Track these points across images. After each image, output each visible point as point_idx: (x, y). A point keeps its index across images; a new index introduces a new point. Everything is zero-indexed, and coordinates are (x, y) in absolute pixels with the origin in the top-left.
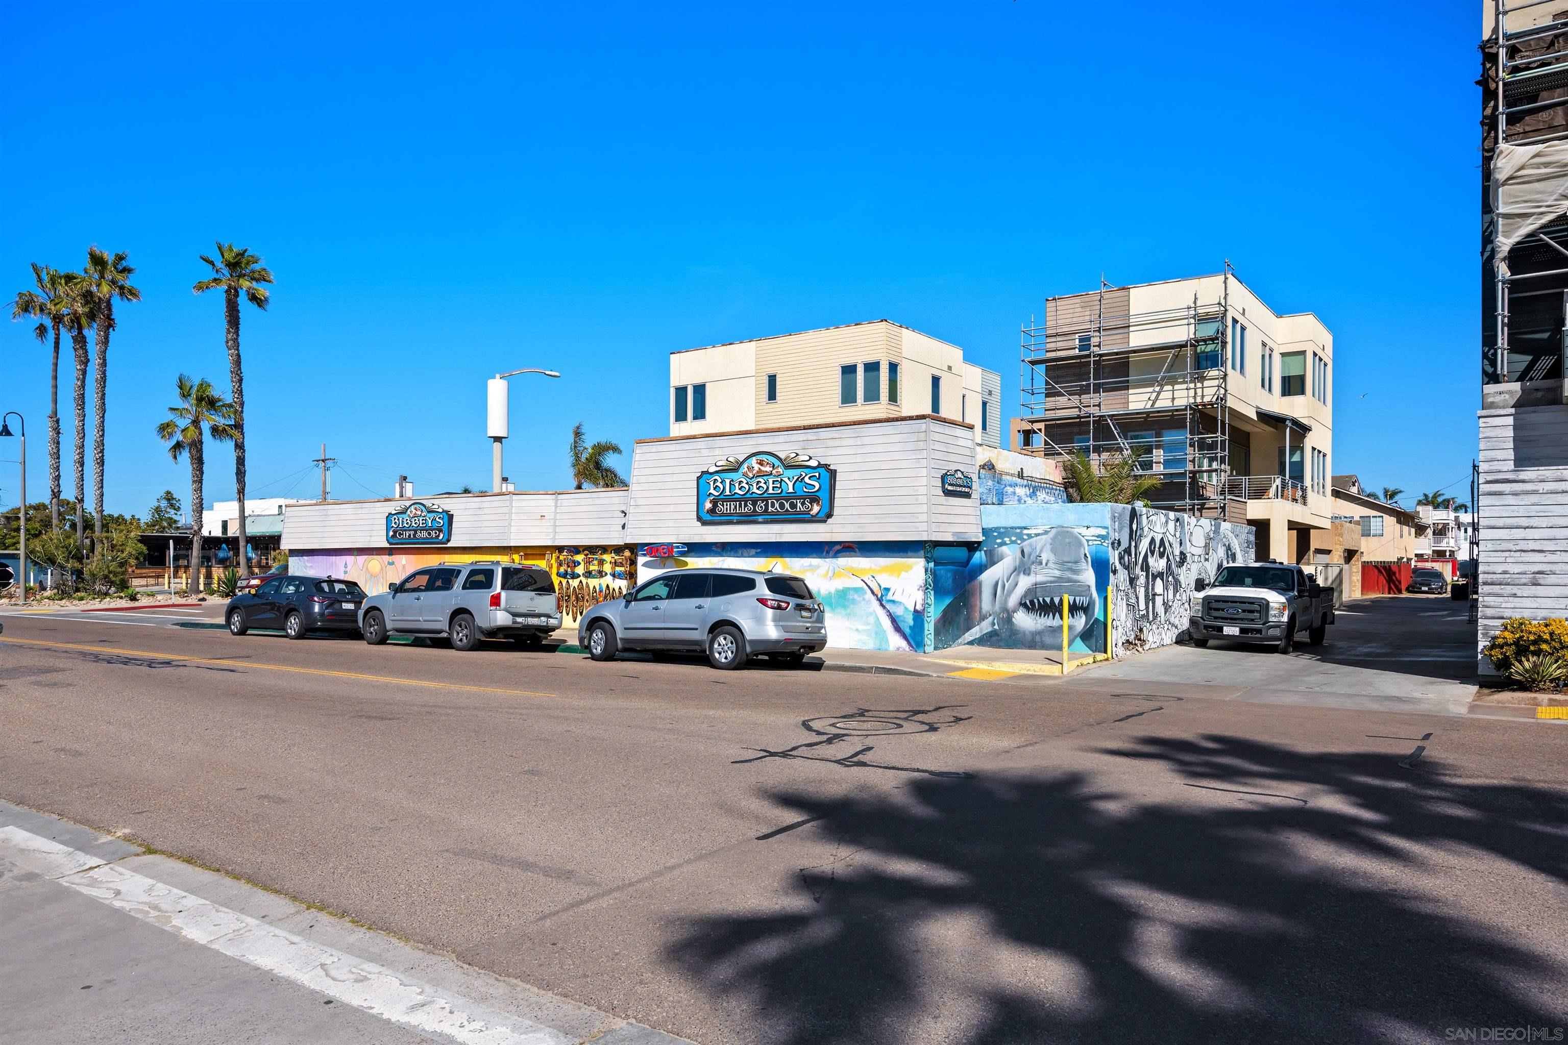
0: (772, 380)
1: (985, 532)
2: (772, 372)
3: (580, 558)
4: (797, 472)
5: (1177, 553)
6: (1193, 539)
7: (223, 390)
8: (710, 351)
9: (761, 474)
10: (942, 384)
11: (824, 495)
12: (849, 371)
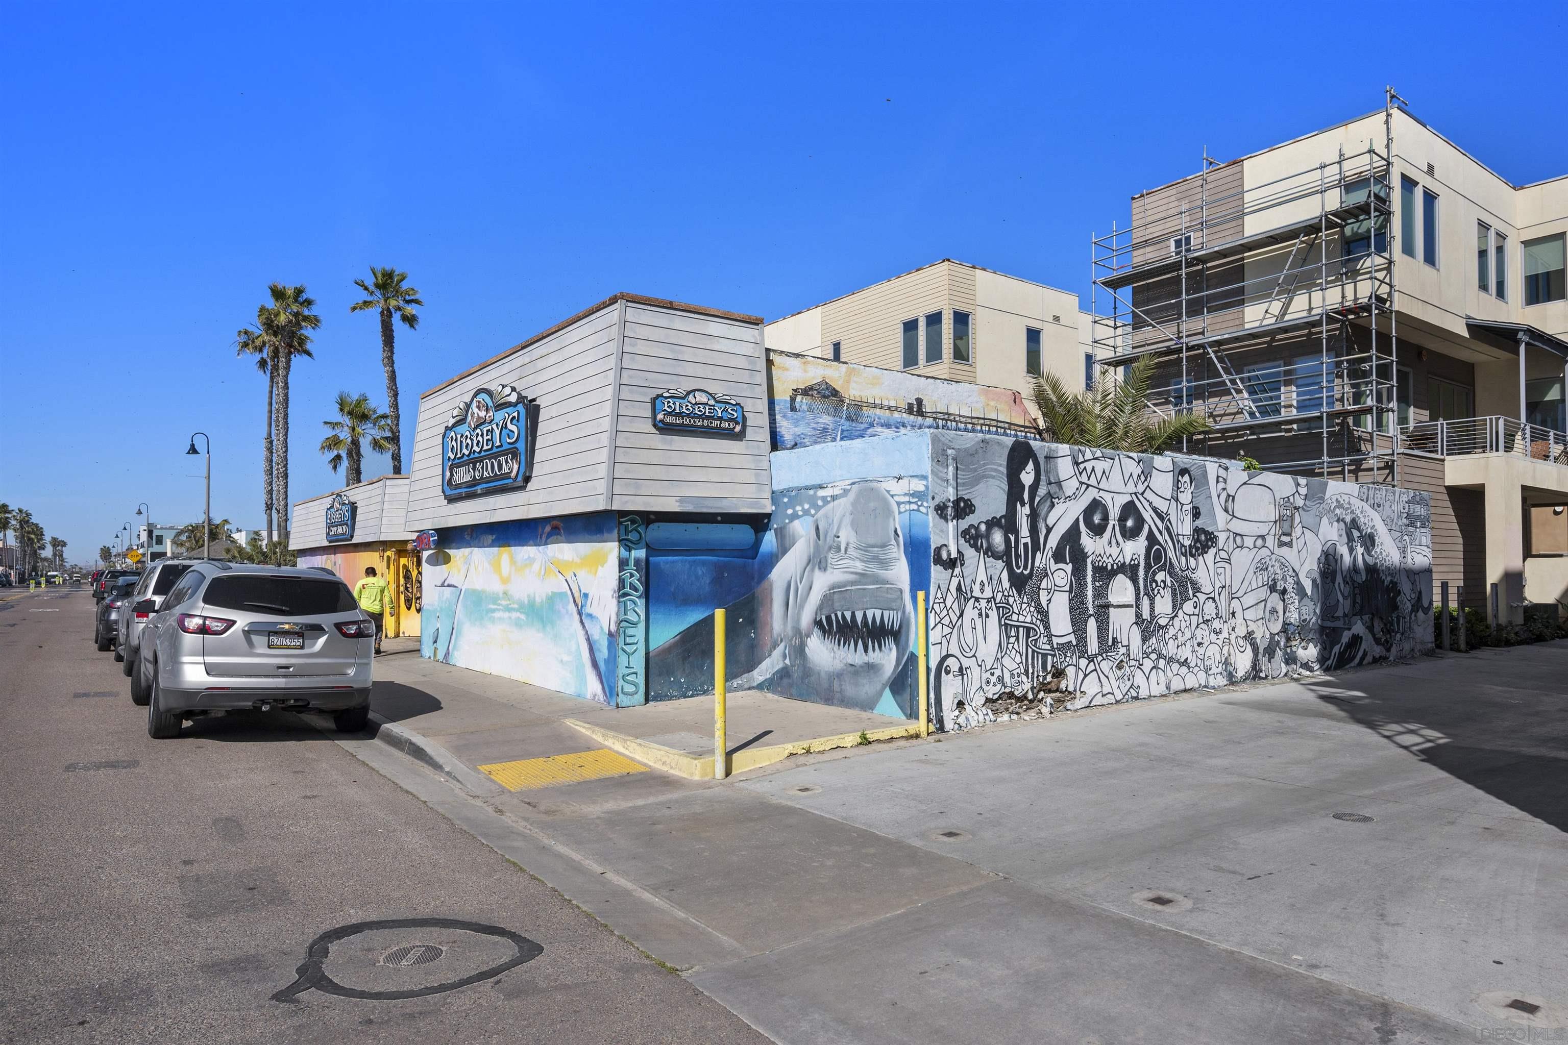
0: (839, 348)
1: (775, 497)
2: (835, 340)
4: (503, 413)
5: (1185, 528)
9: (479, 423)
10: (1044, 338)
11: (524, 446)
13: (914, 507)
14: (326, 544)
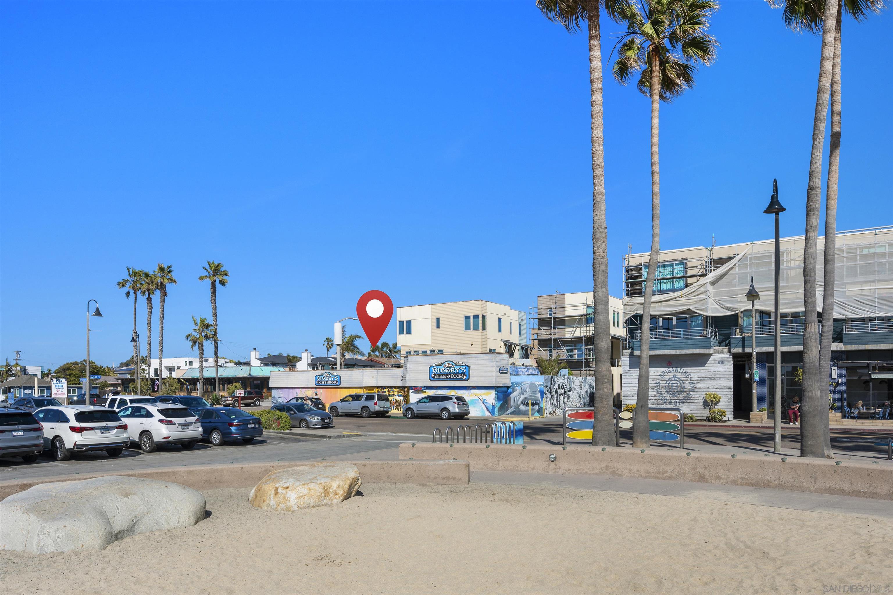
0: (438, 320)
1: (512, 383)
2: (438, 317)
3: (386, 390)
4: (460, 367)
5: (568, 387)
6: (575, 383)
7: (210, 320)
8: (413, 307)
9: (448, 367)
10: (502, 321)
11: (467, 373)
12: (467, 318)
13: (541, 386)
14: (316, 386)
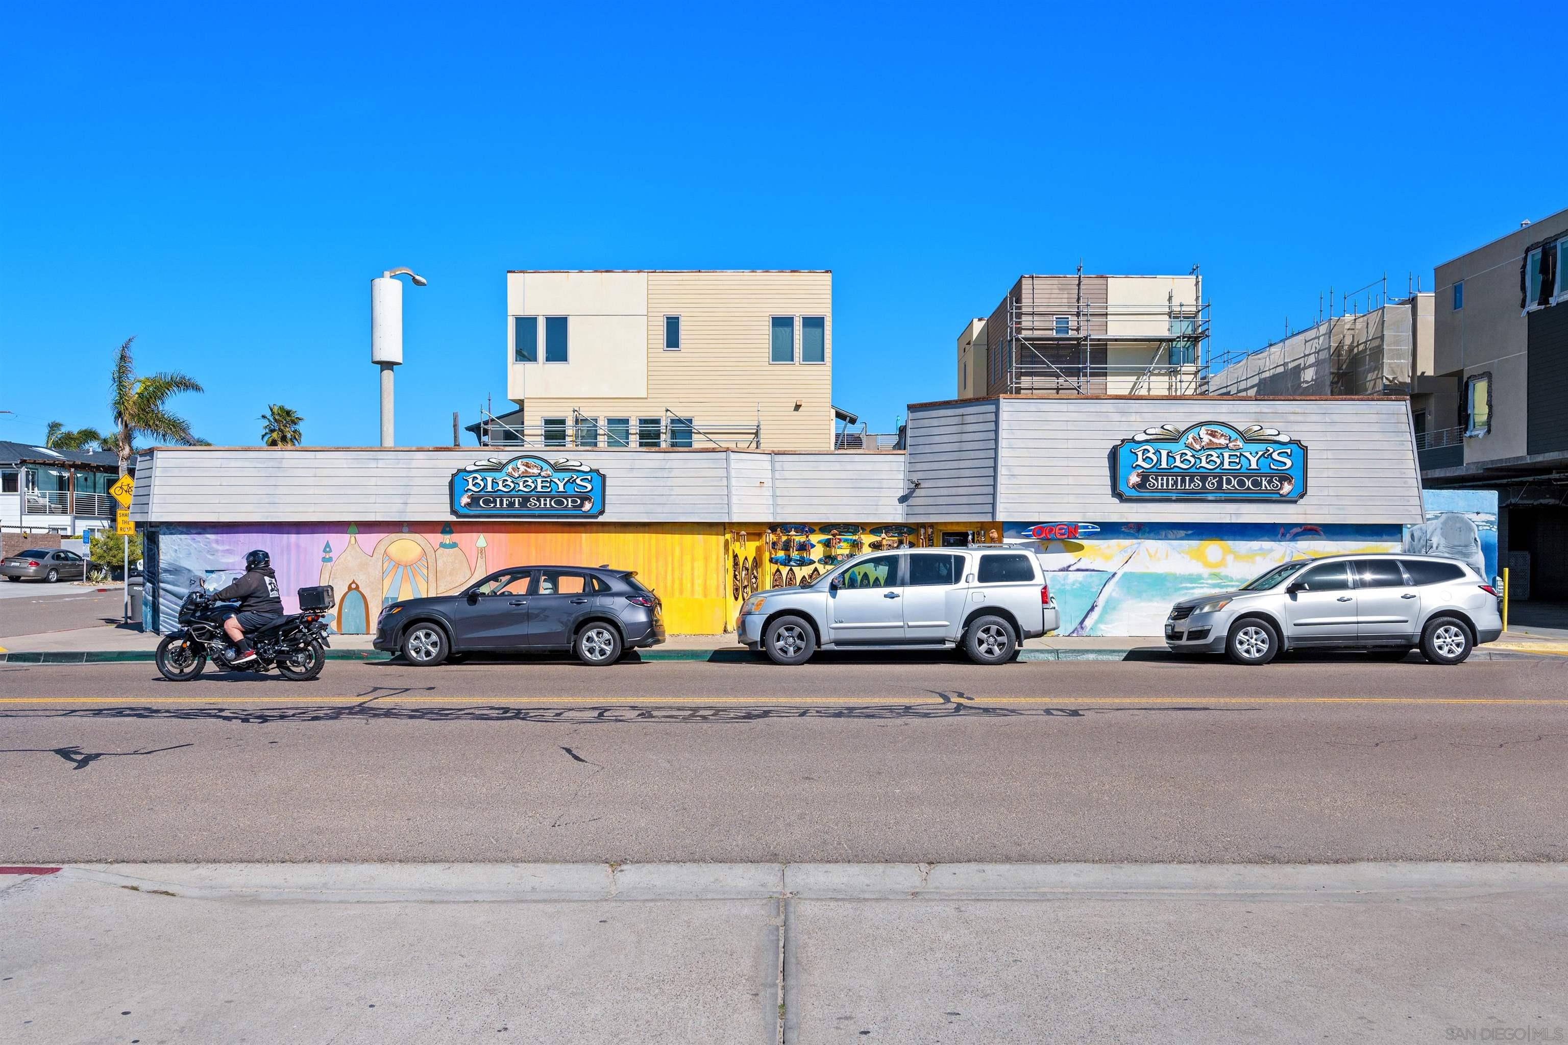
0: (672, 323)
2: (673, 313)
4: (1263, 446)
8: (574, 276)
9: (1211, 447)
11: (1297, 474)
12: (782, 323)
13: (1488, 528)
14: (454, 519)
